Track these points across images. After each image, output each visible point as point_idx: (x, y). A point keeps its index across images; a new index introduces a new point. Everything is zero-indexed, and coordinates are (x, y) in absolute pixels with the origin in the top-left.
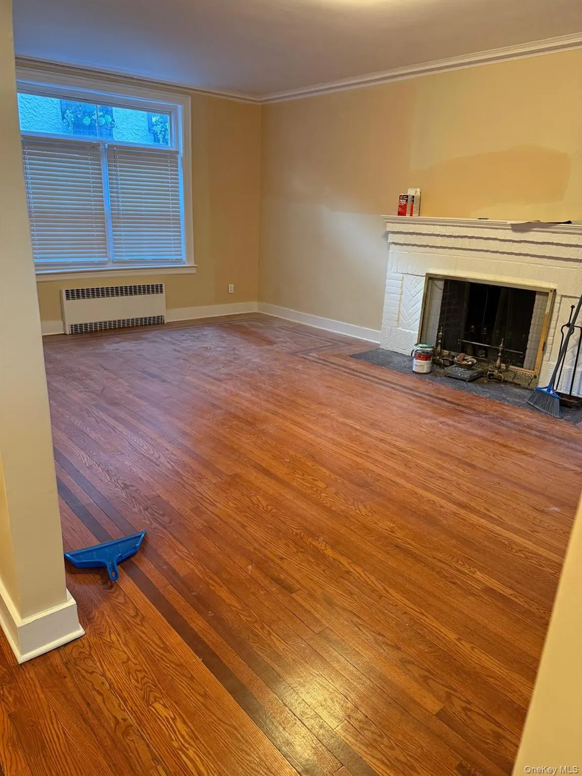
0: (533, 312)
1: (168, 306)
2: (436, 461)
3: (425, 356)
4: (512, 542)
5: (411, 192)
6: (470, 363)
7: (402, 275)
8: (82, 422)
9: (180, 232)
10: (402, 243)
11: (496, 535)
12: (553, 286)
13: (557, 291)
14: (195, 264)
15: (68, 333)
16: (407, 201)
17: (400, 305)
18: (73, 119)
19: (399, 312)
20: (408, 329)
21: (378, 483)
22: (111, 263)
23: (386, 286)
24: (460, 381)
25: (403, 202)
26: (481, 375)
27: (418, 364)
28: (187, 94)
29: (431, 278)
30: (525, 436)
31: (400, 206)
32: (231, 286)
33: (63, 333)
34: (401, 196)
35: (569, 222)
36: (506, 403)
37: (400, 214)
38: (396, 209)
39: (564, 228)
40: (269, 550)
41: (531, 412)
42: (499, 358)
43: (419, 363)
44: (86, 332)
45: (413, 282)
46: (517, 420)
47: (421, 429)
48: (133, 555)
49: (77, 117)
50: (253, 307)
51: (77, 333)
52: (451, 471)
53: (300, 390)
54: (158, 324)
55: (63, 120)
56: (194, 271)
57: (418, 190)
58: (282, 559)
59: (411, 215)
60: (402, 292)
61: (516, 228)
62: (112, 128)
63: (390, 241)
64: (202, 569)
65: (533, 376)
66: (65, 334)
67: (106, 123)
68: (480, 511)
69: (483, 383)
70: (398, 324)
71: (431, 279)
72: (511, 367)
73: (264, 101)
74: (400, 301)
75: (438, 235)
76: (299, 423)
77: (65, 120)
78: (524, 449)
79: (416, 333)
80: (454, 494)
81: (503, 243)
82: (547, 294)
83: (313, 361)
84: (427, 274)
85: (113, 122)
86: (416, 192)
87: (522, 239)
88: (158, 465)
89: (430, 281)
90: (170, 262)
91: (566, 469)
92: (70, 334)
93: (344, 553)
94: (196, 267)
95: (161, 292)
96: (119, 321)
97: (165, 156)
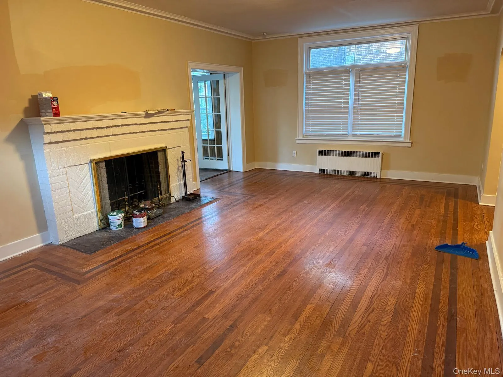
7: (64, 169)
20: (83, 212)
25: (56, 104)
63: (44, 141)
70: (73, 213)
71: (97, 162)
79: (93, 211)
84: (91, 161)
89: (96, 165)
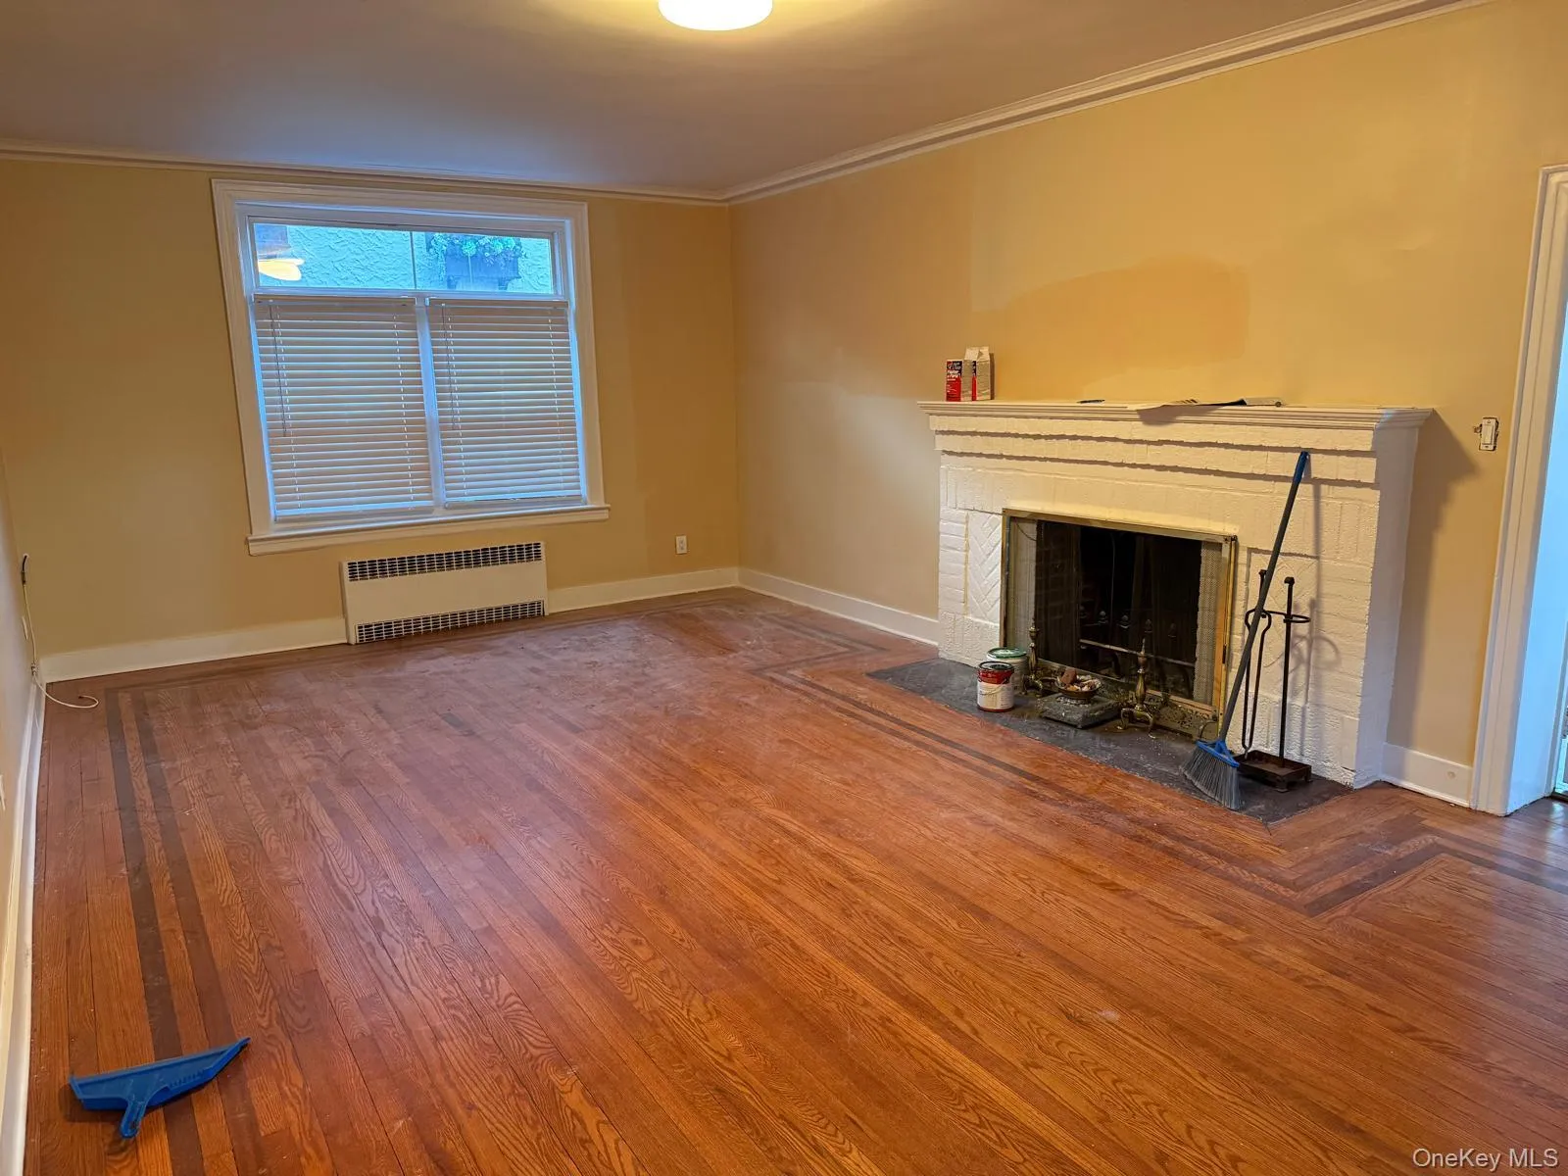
0: (1199, 582)
1: (552, 584)
2: (911, 901)
3: (1000, 675)
4: (967, 1085)
5: (971, 355)
6: (1085, 689)
7: (966, 512)
8: (269, 819)
9: (575, 446)
10: (959, 451)
11: (943, 1071)
12: (1230, 530)
13: (1239, 540)
14: (606, 502)
15: (353, 642)
16: (960, 371)
17: (966, 569)
18: (444, 248)
19: (966, 584)
20: (983, 619)
21: (763, 951)
22: (441, 509)
23: (939, 533)
24: (1065, 728)
25: (954, 374)
26: (1114, 714)
27: (984, 692)
28: (582, 199)
29: (1013, 520)
30: (1141, 850)
31: (948, 383)
32: (681, 540)
33: (346, 641)
34: (949, 363)
35: (1242, 403)
36: (1138, 775)
37: (950, 397)
38: (943, 389)
39: (1231, 415)
40: (457, 1090)
41: (1182, 797)
42: (1141, 678)
43: (987, 688)
44: (389, 639)
45: (985, 526)
46: (1141, 814)
47: (924, 831)
48: (199, 1087)
49: (453, 244)
50: (729, 577)
51: (370, 641)
52: (931, 924)
53: (723, 748)
54: (532, 617)
55: (428, 251)
56: (605, 515)
57: (985, 351)
58: (471, 1107)
59: (974, 399)
60: (968, 545)
61: (1150, 417)
62: (516, 257)
63: (939, 448)
64: (307, 1125)
65: (1211, 716)
66: (348, 644)
67: (505, 252)
68: (940, 1014)
69: (1114, 732)
70: (967, 609)
72: (1173, 697)
73: (732, 198)
74: (966, 563)
75: (1016, 436)
76: (677, 819)
77: (431, 250)
78: (1120, 879)
79: (996, 625)
80: (908, 978)
81: (1131, 446)
82: (1218, 546)
83: (787, 686)
84: (1005, 511)
85: (518, 247)
86: (980, 354)
87: (1161, 439)
88: (352, 909)
89: (1012, 524)
90: (554, 502)
91: (1187, 924)
92: (356, 644)
93: (600, 1102)
94: (608, 509)
95: (538, 556)
96: (454, 615)
97: (543, 313)
